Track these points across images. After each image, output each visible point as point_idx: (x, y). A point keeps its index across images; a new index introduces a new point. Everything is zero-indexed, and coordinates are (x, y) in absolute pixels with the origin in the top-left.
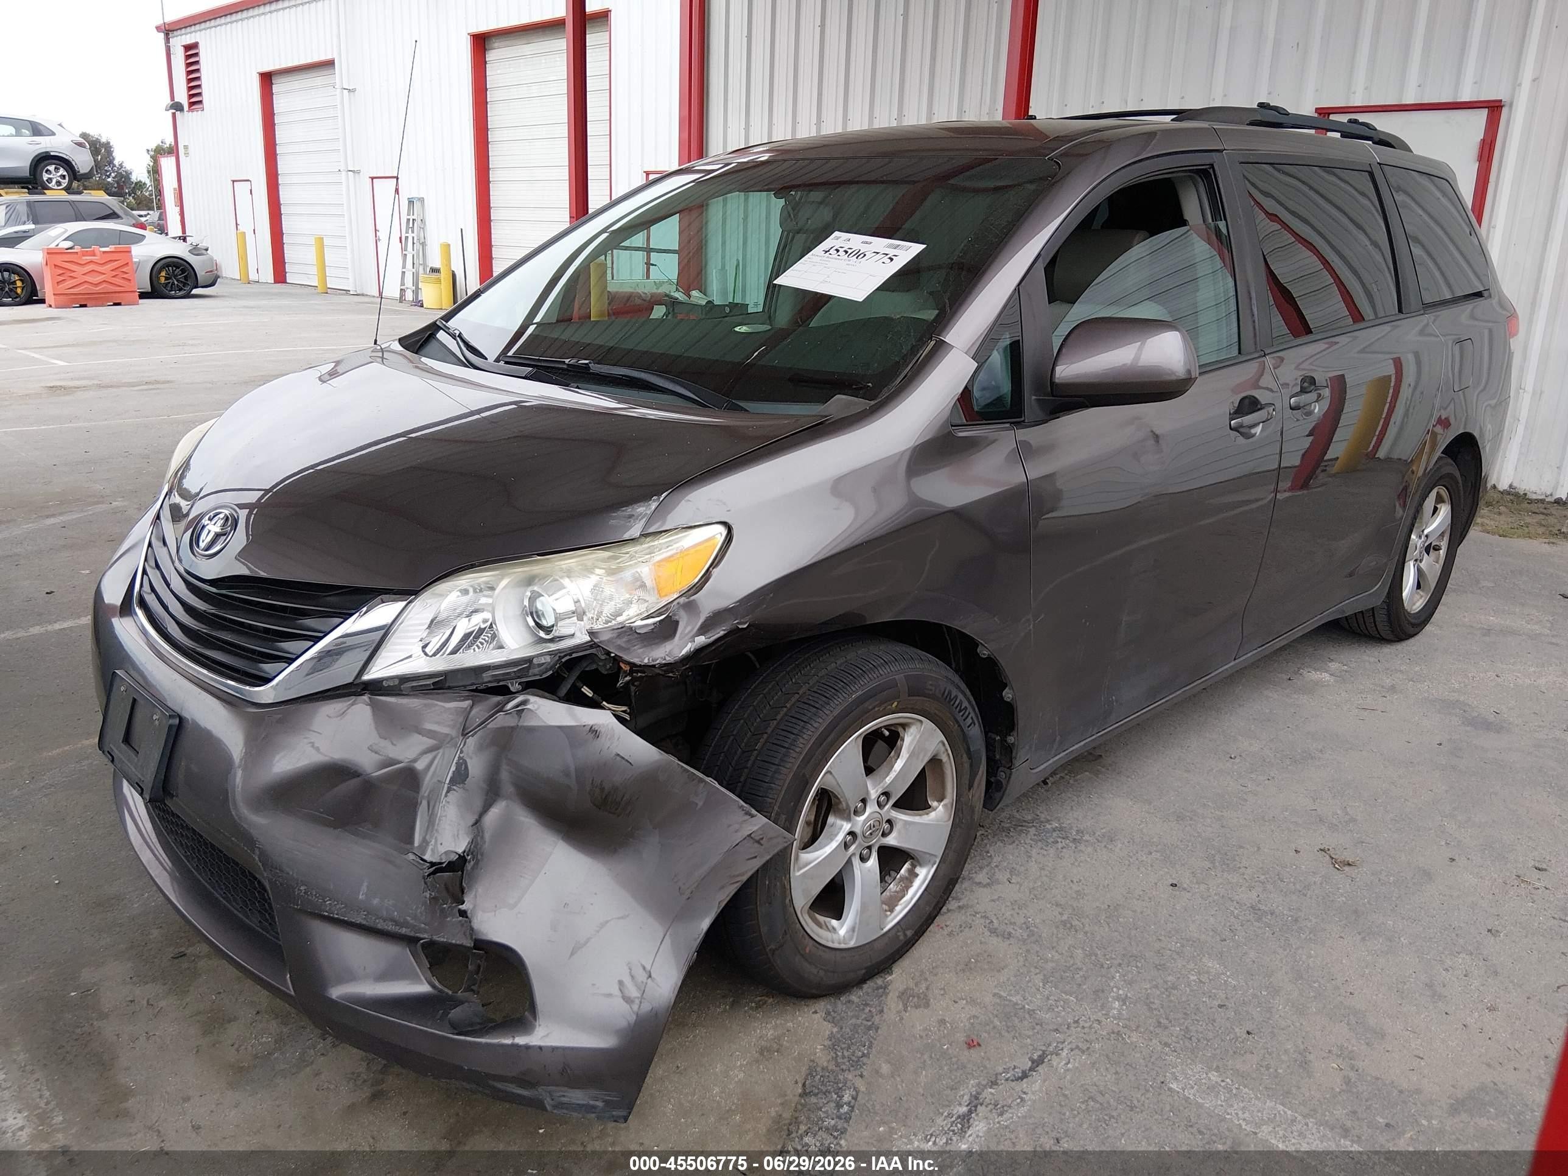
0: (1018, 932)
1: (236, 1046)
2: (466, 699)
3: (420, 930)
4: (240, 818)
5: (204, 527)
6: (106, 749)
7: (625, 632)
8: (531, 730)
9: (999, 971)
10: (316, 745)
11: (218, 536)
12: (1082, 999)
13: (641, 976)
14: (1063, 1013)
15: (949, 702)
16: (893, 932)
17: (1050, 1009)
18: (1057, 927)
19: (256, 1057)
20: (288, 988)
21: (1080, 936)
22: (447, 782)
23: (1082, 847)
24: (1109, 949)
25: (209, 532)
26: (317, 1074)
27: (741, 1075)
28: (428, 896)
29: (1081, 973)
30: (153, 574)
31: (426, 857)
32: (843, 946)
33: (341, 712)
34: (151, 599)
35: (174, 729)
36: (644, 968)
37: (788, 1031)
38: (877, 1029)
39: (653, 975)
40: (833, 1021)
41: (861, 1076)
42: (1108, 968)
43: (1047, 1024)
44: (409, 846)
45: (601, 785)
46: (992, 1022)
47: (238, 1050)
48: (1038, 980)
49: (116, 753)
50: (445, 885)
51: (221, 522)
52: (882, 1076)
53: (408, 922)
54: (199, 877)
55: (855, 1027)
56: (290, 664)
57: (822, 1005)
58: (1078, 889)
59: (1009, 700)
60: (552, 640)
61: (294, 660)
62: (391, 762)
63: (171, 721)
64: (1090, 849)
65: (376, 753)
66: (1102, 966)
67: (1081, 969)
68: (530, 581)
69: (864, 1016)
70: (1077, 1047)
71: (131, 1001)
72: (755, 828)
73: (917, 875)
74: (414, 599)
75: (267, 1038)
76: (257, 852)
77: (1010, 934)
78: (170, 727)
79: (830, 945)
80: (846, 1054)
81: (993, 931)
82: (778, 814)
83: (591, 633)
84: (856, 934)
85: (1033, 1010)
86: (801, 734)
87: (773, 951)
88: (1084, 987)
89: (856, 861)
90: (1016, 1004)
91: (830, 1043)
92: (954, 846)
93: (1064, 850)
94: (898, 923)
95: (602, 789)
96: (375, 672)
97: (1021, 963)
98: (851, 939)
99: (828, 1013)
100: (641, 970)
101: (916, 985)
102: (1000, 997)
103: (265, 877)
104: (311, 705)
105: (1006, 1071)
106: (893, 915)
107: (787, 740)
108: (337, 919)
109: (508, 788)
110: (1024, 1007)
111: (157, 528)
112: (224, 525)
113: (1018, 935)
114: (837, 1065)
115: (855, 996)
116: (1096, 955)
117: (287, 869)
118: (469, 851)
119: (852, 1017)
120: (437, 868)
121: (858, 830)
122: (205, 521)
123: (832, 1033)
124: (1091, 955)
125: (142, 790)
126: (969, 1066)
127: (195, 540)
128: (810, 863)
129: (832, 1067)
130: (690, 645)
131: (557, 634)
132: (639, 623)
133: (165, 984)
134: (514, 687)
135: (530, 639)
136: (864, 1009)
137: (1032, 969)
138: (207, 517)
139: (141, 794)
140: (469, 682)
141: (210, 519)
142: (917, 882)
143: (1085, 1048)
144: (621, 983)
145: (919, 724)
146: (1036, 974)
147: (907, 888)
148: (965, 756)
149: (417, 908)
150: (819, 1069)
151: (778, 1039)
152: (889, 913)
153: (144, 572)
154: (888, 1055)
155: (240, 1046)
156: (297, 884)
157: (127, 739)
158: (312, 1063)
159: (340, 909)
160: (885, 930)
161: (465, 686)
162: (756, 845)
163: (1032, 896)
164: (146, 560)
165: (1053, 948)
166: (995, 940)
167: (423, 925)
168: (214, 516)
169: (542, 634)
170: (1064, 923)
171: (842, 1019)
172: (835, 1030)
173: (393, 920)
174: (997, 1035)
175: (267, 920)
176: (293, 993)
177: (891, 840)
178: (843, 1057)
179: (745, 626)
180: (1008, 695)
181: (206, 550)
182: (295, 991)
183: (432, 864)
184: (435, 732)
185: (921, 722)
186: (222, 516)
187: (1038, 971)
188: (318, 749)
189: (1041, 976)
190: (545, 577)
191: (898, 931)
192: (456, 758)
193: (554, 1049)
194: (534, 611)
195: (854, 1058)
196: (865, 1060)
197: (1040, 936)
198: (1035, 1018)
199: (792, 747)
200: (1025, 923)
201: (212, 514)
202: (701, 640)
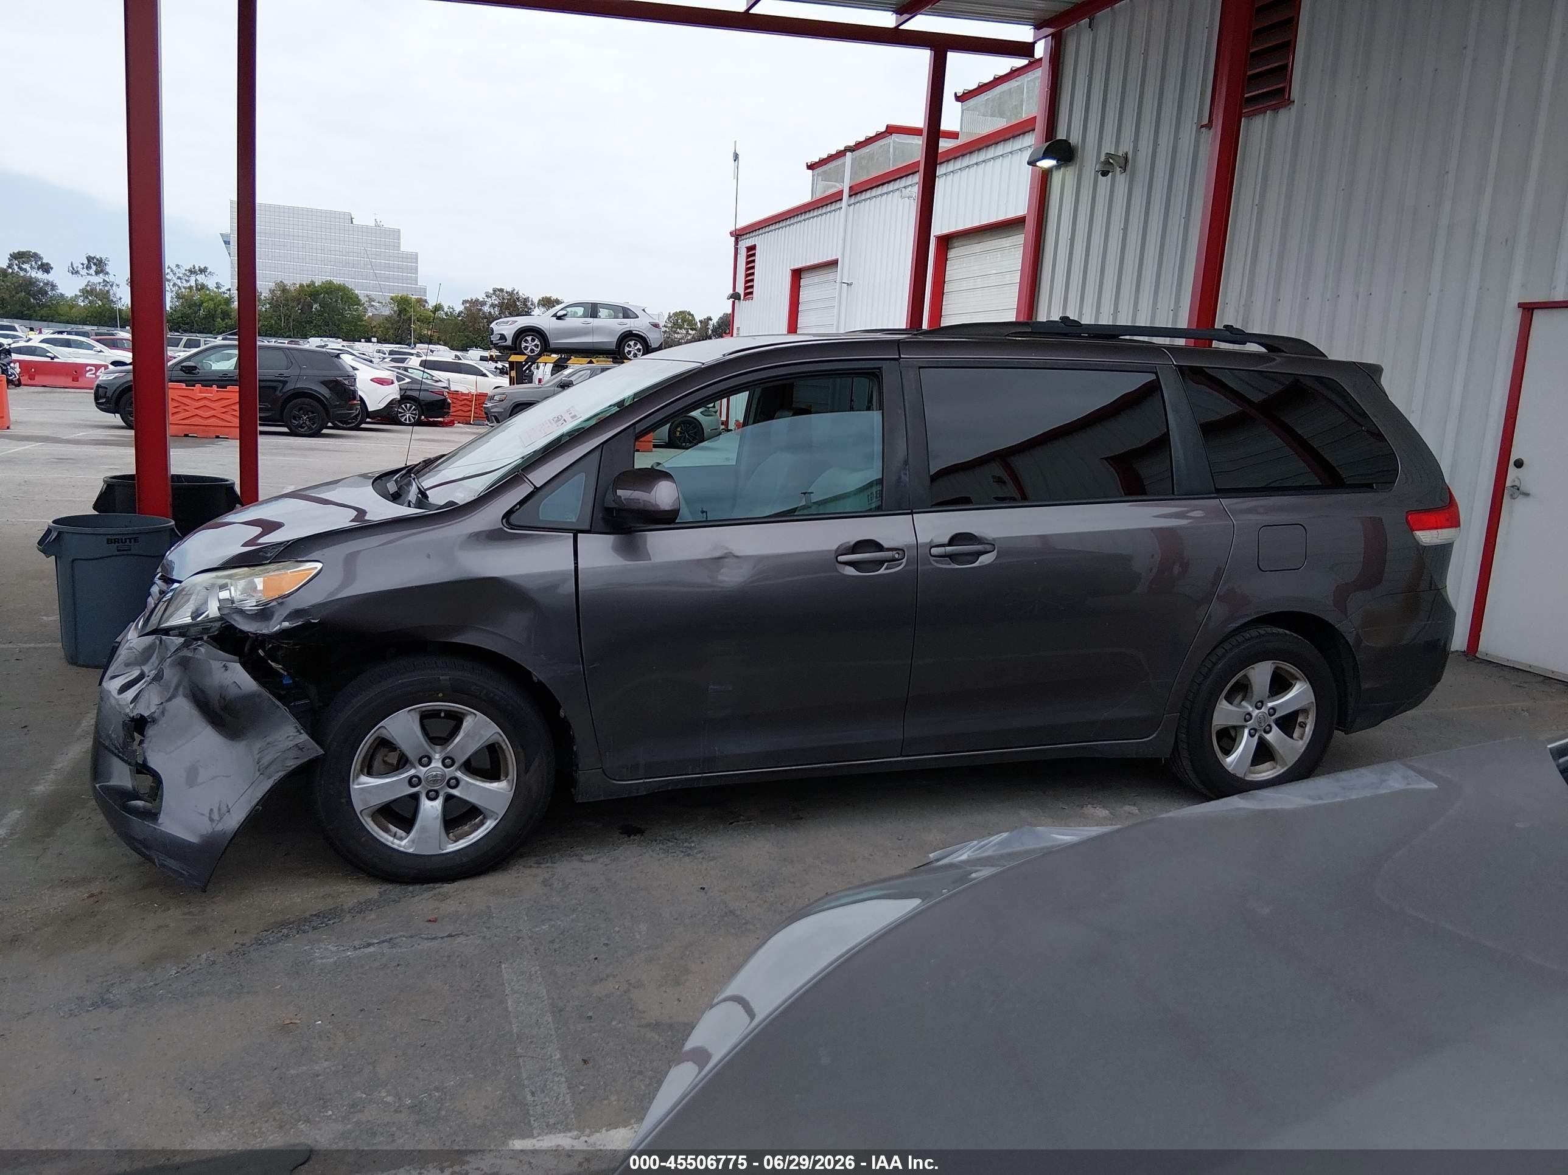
0: (558, 885)
7: (239, 611)
12: (531, 920)
13: (224, 809)
14: (507, 922)
16: (452, 855)
17: (505, 919)
21: (591, 895)
28: (124, 733)
29: (555, 910)
32: (406, 851)
36: (228, 806)
38: (398, 902)
39: (231, 811)
41: (354, 916)
43: (489, 924)
45: (226, 698)
46: (462, 915)
59: (564, 717)
67: (558, 908)
69: (401, 896)
72: (301, 741)
73: (484, 824)
79: (391, 846)
84: (417, 846)
85: (494, 917)
88: (544, 916)
89: (422, 797)
91: (364, 901)
94: (458, 850)
95: (226, 700)
98: (412, 848)
100: (225, 807)
102: (489, 907)
106: (455, 844)
109: (185, 690)
114: (351, 909)
116: (581, 905)
118: (152, 716)
119: (394, 895)
121: (421, 776)
123: (372, 898)
124: (578, 904)
128: (364, 784)
129: (347, 909)
130: (278, 626)
132: (248, 608)
136: (406, 894)
142: (482, 829)
143: (488, 938)
144: (212, 810)
145: (474, 716)
146: (529, 904)
147: (475, 830)
149: (121, 739)
150: (339, 909)
152: (452, 842)
154: (382, 913)
160: (444, 852)
163: (601, 872)
166: (537, 885)
170: (594, 888)
177: (459, 793)
178: (360, 907)
179: (316, 621)
180: (562, 714)
185: (479, 716)
187: (533, 903)
191: (456, 855)
193: (166, 834)
195: (363, 909)
197: (567, 890)
200: (571, 882)
202: (286, 624)
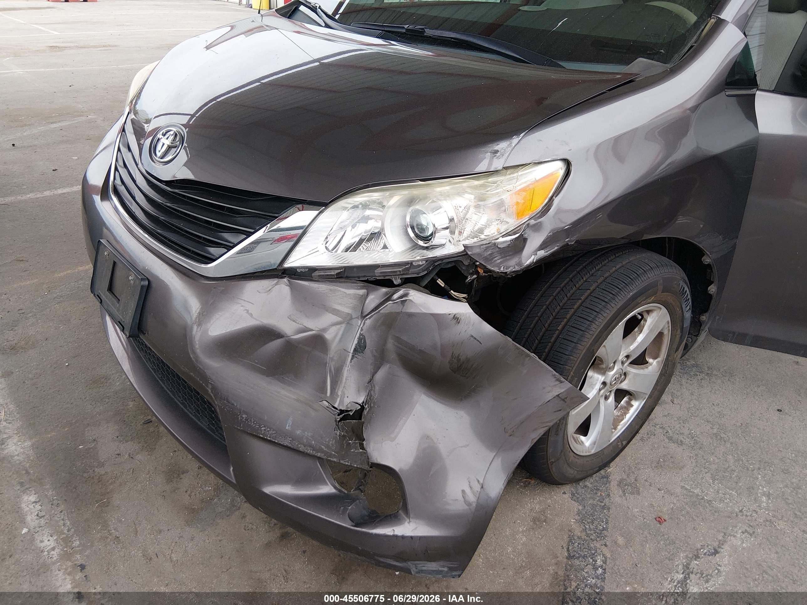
0: (687, 441)
1: (189, 492)
2: (362, 288)
3: (331, 455)
4: (197, 361)
5: (159, 139)
6: (96, 293)
7: (490, 246)
8: (411, 315)
9: (680, 469)
10: (249, 312)
11: (170, 148)
12: (740, 493)
13: (477, 487)
14: (731, 504)
15: (682, 296)
16: (615, 442)
17: (721, 500)
18: (712, 438)
19: (202, 501)
20: (231, 477)
21: (728, 445)
22: (352, 351)
23: (713, 379)
24: (749, 457)
25: (163, 144)
26: (244, 517)
27: (524, 539)
28: (338, 434)
29: (736, 474)
30: (123, 171)
31: (336, 406)
32: (588, 454)
33: (268, 289)
34: (122, 189)
35: (145, 290)
36: (478, 481)
37: (549, 506)
38: (609, 509)
39: (485, 486)
40: (577, 500)
41: (606, 545)
42: (753, 471)
43: (722, 512)
44: (323, 396)
45: (458, 357)
46: (685, 508)
47: (190, 496)
48: (708, 477)
49: (103, 297)
50: (352, 428)
51: (171, 138)
52: (619, 546)
53: (323, 449)
54: (163, 385)
55: (593, 506)
56: (229, 250)
57: (567, 488)
58: (719, 410)
59: (712, 293)
60: (427, 248)
61: (232, 247)
62: (306, 330)
63: (142, 283)
64: (719, 381)
65: (294, 321)
66: (748, 469)
67: (734, 471)
68: (411, 202)
69: (598, 498)
70: (746, 531)
71: (118, 455)
72: (562, 391)
73: (632, 406)
74: (324, 209)
75: (209, 487)
76: (210, 386)
77: (681, 441)
78: (142, 287)
79: (581, 454)
80: (592, 527)
81: (670, 439)
82: (572, 377)
83: (465, 246)
84: (596, 446)
85: (710, 501)
86: (594, 321)
87: (552, 463)
88: (740, 485)
89: (602, 400)
90: (698, 495)
91: (579, 518)
92: (658, 388)
93: (703, 381)
94: (619, 437)
95: (459, 360)
96: (293, 262)
97: (694, 464)
98: (592, 449)
99: (573, 494)
100: (477, 483)
101: (628, 476)
102: (686, 489)
103: (217, 404)
104: (244, 282)
105: (703, 547)
106: (616, 431)
107: (583, 325)
108: (269, 440)
109: (392, 356)
110: (703, 497)
111: (123, 138)
112: (174, 140)
113: (687, 442)
114: (588, 535)
115: (588, 483)
116: (742, 461)
117: (233, 402)
118: (366, 402)
119: (590, 498)
120: (345, 415)
121: (608, 381)
122: (160, 136)
123: (579, 510)
124: (739, 460)
125: (123, 328)
126: (677, 542)
127: (153, 149)
129: (584, 537)
130: (533, 257)
131: (433, 243)
132: (501, 240)
133: (139, 443)
134: (397, 281)
135: (408, 245)
136: (596, 493)
137: (702, 469)
138: (161, 133)
139: (123, 330)
140: (363, 275)
141: (164, 135)
142: (632, 410)
143: (751, 532)
144: (463, 491)
145: (659, 310)
146: (706, 473)
147: (625, 414)
148: (679, 331)
149: (330, 440)
150: (576, 538)
151: (543, 512)
152: (613, 430)
153: (116, 169)
154: (620, 530)
155: (192, 493)
156: (240, 413)
157: (110, 289)
158: (239, 508)
159: (273, 434)
160: (611, 441)
161: (359, 277)
162: (562, 402)
163: (690, 414)
164: (117, 160)
165: (713, 454)
166: (673, 446)
167: (333, 453)
168: (166, 133)
169: (421, 243)
170: (716, 435)
171: (583, 499)
172: (580, 508)
173: (311, 446)
174: (691, 519)
175: (213, 424)
176: (234, 482)
177: (624, 386)
178: (590, 530)
179: (573, 243)
180: (712, 289)
181: (161, 159)
182: (236, 480)
183: (342, 411)
184: (338, 311)
185: (661, 308)
186: (172, 133)
187: (706, 470)
188: (251, 315)
189: (709, 475)
190: (425, 198)
191: (618, 442)
192: (358, 335)
193: (421, 538)
194: (415, 225)
195: (598, 531)
196: (605, 532)
197: (702, 444)
198: (713, 507)
199: (588, 330)
200: (690, 434)
201: (164, 131)
202: (542, 254)
